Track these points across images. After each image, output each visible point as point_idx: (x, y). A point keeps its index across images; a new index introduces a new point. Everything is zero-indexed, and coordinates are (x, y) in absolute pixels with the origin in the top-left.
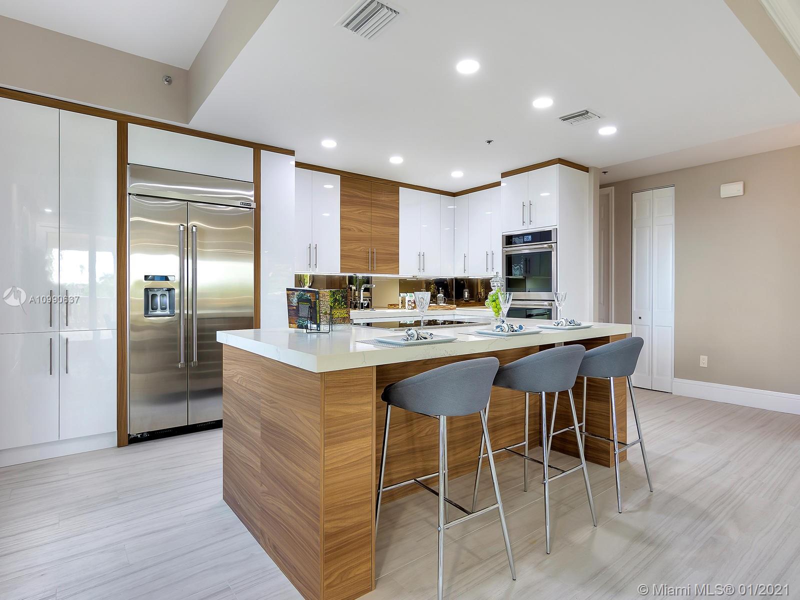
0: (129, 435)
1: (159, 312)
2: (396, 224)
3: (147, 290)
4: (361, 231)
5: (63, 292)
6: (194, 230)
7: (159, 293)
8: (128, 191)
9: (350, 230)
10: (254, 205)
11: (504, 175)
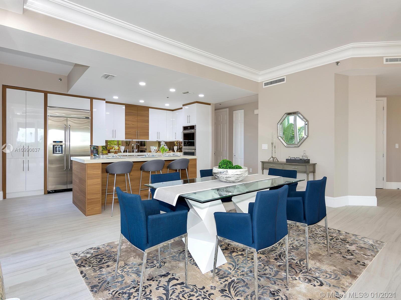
0: (48, 191)
1: (58, 152)
2: (148, 122)
3: (54, 146)
4: (133, 125)
5: (27, 146)
6: (69, 127)
7: (58, 147)
8: (48, 115)
9: (129, 124)
10: (90, 118)
11: (184, 105)
